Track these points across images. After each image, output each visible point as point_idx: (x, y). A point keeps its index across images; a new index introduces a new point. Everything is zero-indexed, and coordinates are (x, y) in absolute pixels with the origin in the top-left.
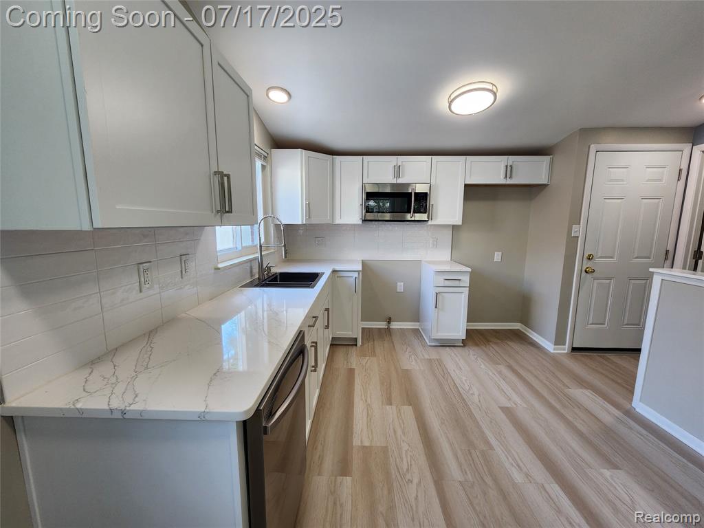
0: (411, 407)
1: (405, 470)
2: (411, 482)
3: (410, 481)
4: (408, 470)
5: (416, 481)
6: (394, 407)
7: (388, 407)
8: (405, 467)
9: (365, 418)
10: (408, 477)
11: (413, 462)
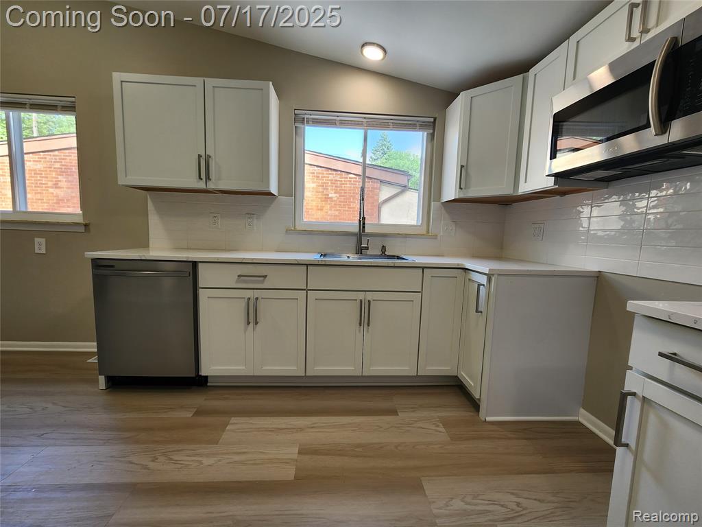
0: (293, 479)
1: (171, 457)
2: (153, 461)
3: (154, 459)
4: (171, 459)
5: (151, 465)
6: (295, 456)
7: (296, 450)
8: (175, 457)
9: (274, 426)
10: (162, 459)
11: (179, 466)
